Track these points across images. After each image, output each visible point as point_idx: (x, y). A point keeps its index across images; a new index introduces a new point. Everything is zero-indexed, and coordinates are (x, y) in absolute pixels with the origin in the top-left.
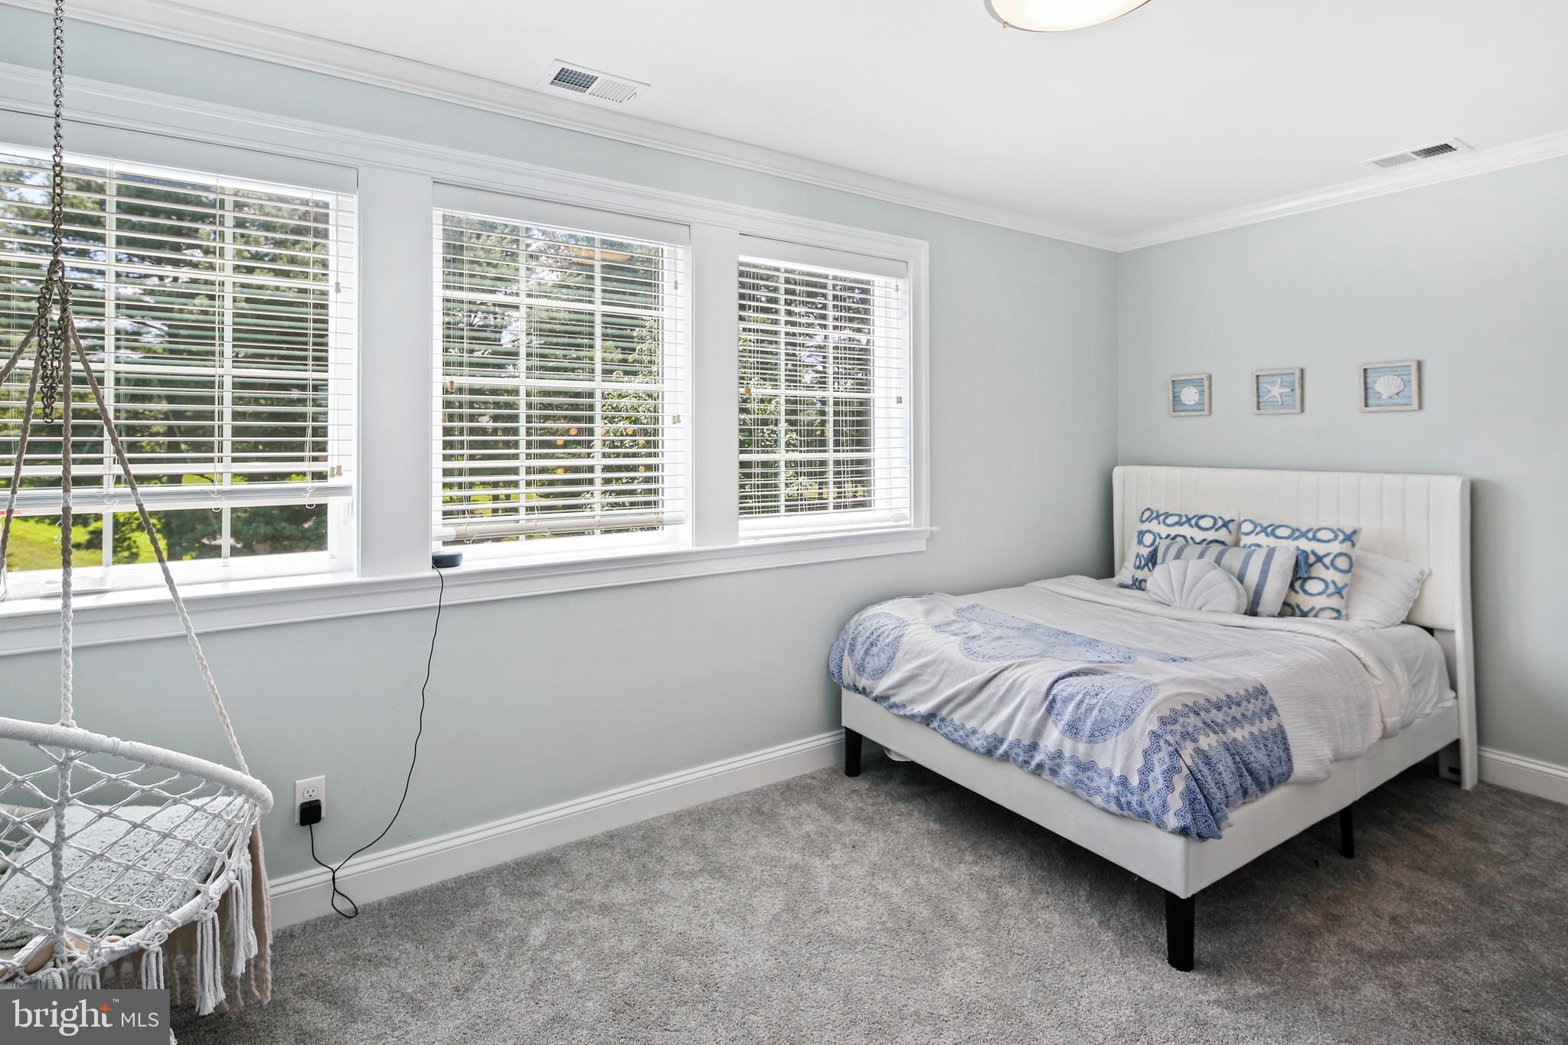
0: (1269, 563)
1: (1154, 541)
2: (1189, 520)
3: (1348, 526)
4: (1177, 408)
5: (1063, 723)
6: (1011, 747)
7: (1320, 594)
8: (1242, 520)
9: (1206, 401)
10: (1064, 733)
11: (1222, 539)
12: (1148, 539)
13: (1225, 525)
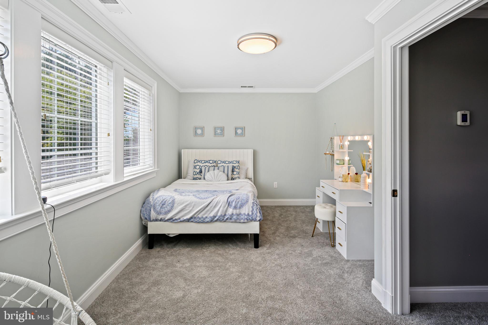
0: (228, 169)
1: (200, 167)
2: (207, 162)
3: (238, 160)
4: (196, 134)
5: (233, 207)
6: (219, 217)
7: (236, 174)
8: (218, 161)
9: (203, 133)
10: (233, 209)
11: (214, 165)
12: (198, 167)
13: (215, 162)
